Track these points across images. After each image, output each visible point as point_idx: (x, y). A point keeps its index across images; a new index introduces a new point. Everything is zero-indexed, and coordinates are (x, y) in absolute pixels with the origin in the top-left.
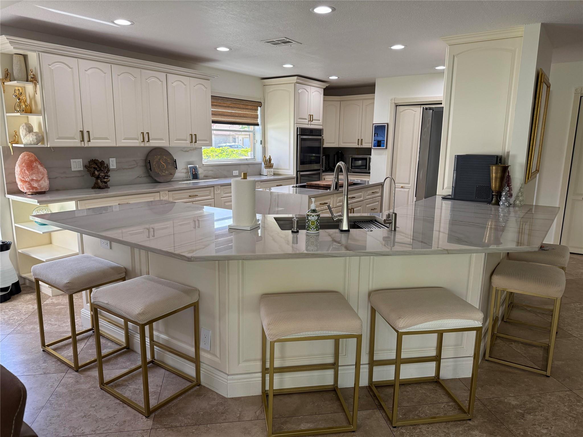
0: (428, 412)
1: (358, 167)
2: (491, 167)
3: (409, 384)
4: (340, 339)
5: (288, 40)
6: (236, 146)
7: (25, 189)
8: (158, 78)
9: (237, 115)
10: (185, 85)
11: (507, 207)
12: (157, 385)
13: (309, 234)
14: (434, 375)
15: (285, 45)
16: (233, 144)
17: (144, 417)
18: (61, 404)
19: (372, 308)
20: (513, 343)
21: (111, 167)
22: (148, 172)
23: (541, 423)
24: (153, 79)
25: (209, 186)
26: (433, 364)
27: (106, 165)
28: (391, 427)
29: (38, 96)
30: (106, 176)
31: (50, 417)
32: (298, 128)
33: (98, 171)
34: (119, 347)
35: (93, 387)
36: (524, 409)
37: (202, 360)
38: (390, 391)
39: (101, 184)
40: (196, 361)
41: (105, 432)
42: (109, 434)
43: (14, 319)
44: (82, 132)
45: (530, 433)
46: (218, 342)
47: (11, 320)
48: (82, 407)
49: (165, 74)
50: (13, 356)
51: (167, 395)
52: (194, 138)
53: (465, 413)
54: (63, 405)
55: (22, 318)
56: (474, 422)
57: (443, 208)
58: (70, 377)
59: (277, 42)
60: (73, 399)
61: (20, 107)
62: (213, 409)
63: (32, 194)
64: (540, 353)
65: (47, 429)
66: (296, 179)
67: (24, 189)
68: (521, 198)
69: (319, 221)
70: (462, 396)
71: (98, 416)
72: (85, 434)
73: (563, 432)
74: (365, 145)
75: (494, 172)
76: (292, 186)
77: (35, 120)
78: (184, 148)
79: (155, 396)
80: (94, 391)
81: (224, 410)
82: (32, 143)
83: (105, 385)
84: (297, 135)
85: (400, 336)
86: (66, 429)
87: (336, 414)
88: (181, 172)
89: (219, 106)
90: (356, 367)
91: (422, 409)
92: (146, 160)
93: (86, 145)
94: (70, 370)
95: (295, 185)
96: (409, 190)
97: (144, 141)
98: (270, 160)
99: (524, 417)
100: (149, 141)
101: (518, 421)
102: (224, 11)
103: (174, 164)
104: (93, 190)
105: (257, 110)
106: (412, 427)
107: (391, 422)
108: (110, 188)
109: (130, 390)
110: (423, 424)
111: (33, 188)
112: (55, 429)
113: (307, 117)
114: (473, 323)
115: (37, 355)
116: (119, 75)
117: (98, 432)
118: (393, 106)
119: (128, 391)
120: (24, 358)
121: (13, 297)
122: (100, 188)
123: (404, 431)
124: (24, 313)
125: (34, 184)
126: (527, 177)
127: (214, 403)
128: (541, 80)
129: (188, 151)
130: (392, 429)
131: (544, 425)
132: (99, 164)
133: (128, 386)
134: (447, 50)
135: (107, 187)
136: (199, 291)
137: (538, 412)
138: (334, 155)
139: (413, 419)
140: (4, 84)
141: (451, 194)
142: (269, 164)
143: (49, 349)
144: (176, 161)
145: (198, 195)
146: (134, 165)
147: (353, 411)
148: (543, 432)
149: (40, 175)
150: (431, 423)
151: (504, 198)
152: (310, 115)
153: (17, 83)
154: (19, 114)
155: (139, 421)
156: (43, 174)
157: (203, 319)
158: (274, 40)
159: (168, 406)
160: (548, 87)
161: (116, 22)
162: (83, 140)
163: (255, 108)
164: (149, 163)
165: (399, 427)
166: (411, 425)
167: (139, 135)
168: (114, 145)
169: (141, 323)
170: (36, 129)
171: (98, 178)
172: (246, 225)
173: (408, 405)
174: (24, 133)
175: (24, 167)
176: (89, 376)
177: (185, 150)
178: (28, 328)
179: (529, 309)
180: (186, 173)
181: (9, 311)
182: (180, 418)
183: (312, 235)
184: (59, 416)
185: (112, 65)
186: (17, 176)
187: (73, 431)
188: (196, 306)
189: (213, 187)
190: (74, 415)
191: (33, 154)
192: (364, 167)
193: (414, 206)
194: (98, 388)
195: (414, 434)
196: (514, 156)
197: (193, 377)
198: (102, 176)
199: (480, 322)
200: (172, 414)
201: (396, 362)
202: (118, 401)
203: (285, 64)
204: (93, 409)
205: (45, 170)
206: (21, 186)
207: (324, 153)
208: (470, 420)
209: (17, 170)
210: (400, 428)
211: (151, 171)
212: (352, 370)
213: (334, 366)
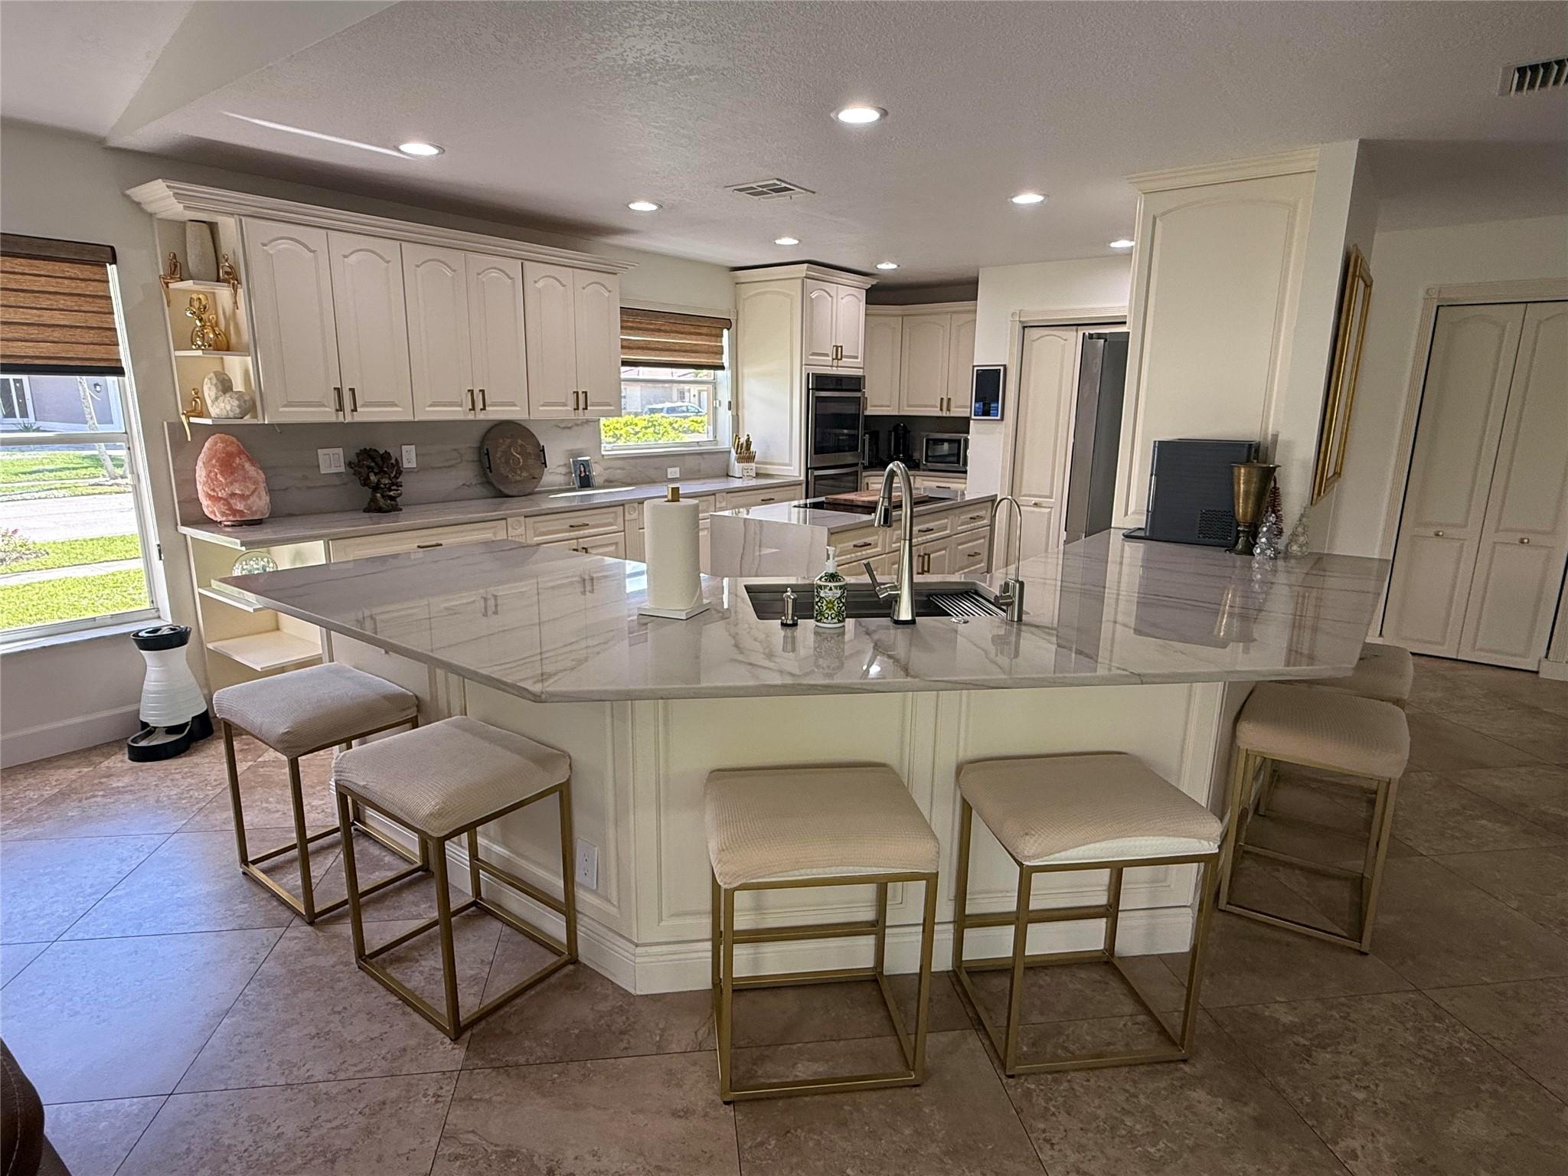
0: (1088, 1038)
1: (941, 459)
2: (1236, 470)
3: (1045, 968)
4: (889, 884)
5: (784, 185)
6: (685, 409)
7: (217, 514)
8: (503, 272)
9: (677, 348)
10: (564, 286)
11: (1271, 558)
12: (482, 961)
13: (820, 630)
14: (1101, 947)
15: (779, 196)
16: (679, 404)
17: (447, 1040)
18: (268, 1004)
19: (964, 801)
20: (1281, 868)
21: (406, 465)
22: (485, 475)
23: (1352, 1074)
24: (494, 274)
25: (613, 504)
26: (1101, 924)
27: (393, 461)
28: (1003, 1077)
29: (242, 314)
30: (393, 484)
31: (239, 1037)
32: (808, 374)
33: (376, 474)
34: (406, 867)
35: (342, 963)
36: (1309, 1036)
37: (579, 907)
38: (1000, 983)
39: (382, 502)
40: (568, 908)
41: (359, 1075)
42: (365, 1080)
43: (191, 797)
44: (338, 390)
45: (1327, 1098)
46: (613, 872)
47: (184, 799)
48: (312, 1013)
49: (520, 262)
50: (177, 886)
51: (502, 986)
52: (581, 400)
53: (1174, 1044)
54: (273, 1006)
55: (207, 795)
56: (1194, 1066)
57: (1126, 561)
58: (295, 938)
59: (761, 189)
60: (295, 993)
61: (203, 337)
62: (603, 1022)
63: (232, 526)
64: (1343, 894)
65: (230, 1067)
66: (804, 486)
67: (215, 515)
68: (1302, 539)
69: (843, 601)
70: (1168, 999)
71: (345, 1035)
72: (314, 1079)
73: (1403, 1099)
74: (956, 412)
75: (1243, 480)
76: (796, 503)
77: (236, 366)
78: (562, 421)
79: (476, 988)
80: (343, 972)
81: (627, 1024)
82: (231, 415)
83: (368, 959)
84: (808, 389)
85: (1026, 874)
86: (273, 1065)
87: (877, 1040)
88: (555, 471)
89: (640, 329)
90: (924, 931)
91: (1073, 1032)
92: (480, 448)
93: (349, 419)
94: (297, 921)
95: (802, 502)
96: (1051, 512)
97: (473, 409)
98: (748, 443)
99: (1310, 1056)
100: (484, 409)
101: (1296, 1066)
102: (637, 119)
103: (539, 456)
104: (367, 515)
105: (722, 336)
106: (1049, 1077)
107: (1003, 1066)
108: (404, 511)
109: (421, 973)
110: (1077, 1070)
111: (234, 512)
112: (249, 1066)
113: (830, 350)
114: (1198, 844)
115: (229, 882)
116: (418, 266)
117: (342, 1076)
118: (1018, 327)
119: (417, 974)
120: (201, 890)
121: (194, 744)
122: (380, 510)
123: (1033, 1086)
124: (215, 783)
125: (235, 504)
126: (1316, 492)
127: (604, 1007)
128: (1355, 272)
129: (570, 428)
130: (1004, 1081)
131: (1358, 1080)
132: (379, 460)
133: (417, 961)
134: (1140, 207)
135: (396, 508)
136: (570, 758)
137: (1345, 1045)
138: (890, 432)
139: (1055, 1057)
140: (168, 287)
141: (1144, 527)
142: (745, 452)
143: (255, 870)
144: (543, 450)
145: (588, 525)
146: (456, 459)
147: (916, 1034)
148: (1357, 1096)
149: (249, 484)
150: (1096, 1068)
151: (1264, 540)
152: (837, 347)
153: (194, 283)
154: (199, 353)
155: (435, 1051)
156: (256, 483)
157: (579, 819)
158: (754, 186)
159: (502, 1012)
160: (1368, 286)
161: (403, 147)
162: (341, 408)
163: (718, 331)
164: (488, 454)
165: (1020, 1075)
166: (1050, 1073)
167: (464, 396)
168: (408, 417)
169: (435, 835)
170: (238, 386)
171: (376, 488)
172: (677, 607)
173: (1042, 1019)
174: (213, 394)
175: (214, 466)
176: (335, 936)
177: (564, 426)
178: (216, 820)
179: (1314, 785)
180: (565, 475)
181: (183, 778)
182: (527, 1043)
183: (828, 631)
184: (259, 1034)
185: (403, 244)
186: (199, 487)
187: (287, 1072)
188: (563, 792)
189: (623, 505)
190: (293, 1033)
191: (235, 439)
192: (954, 459)
193: (1061, 556)
194: (352, 966)
195: (1056, 1094)
196: (1289, 445)
197: (560, 943)
198: (385, 485)
199: (1214, 843)
200: (510, 1033)
201: (1018, 919)
202: (394, 999)
203: (780, 237)
204: (337, 1017)
205: (261, 472)
206: (208, 508)
207: (866, 427)
208: (1185, 1061)
209: (201, 474)
210: (1023, 1078)
211: (491, 472)
212: (916, 936)
213: (876, 927)
